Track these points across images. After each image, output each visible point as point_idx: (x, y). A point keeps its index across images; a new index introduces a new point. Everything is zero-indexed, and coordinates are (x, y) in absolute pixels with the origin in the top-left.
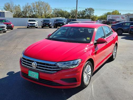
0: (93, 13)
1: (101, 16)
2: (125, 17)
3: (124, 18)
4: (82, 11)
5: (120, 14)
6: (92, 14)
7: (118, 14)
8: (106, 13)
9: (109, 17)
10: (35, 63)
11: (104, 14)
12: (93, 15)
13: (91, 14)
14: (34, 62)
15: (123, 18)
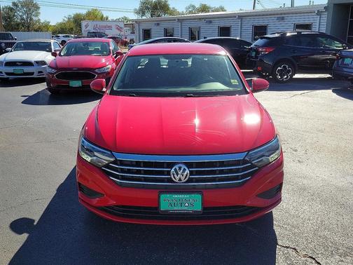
0: (37, 16)
1: (61, 24)
2: (122, 26)
3: (122, 28)
4: (3, 9)
5: (107, 18)
6: (34, 18)
7: (102, 18)
8: (72, 16)
9: (86, 26)
10: (184, 167)
11: (66, 20)
12: (39, 20)
13: (31, 19)
14: (176, 167)
15: (119, 29)
